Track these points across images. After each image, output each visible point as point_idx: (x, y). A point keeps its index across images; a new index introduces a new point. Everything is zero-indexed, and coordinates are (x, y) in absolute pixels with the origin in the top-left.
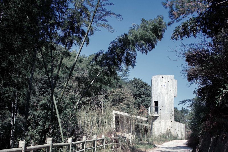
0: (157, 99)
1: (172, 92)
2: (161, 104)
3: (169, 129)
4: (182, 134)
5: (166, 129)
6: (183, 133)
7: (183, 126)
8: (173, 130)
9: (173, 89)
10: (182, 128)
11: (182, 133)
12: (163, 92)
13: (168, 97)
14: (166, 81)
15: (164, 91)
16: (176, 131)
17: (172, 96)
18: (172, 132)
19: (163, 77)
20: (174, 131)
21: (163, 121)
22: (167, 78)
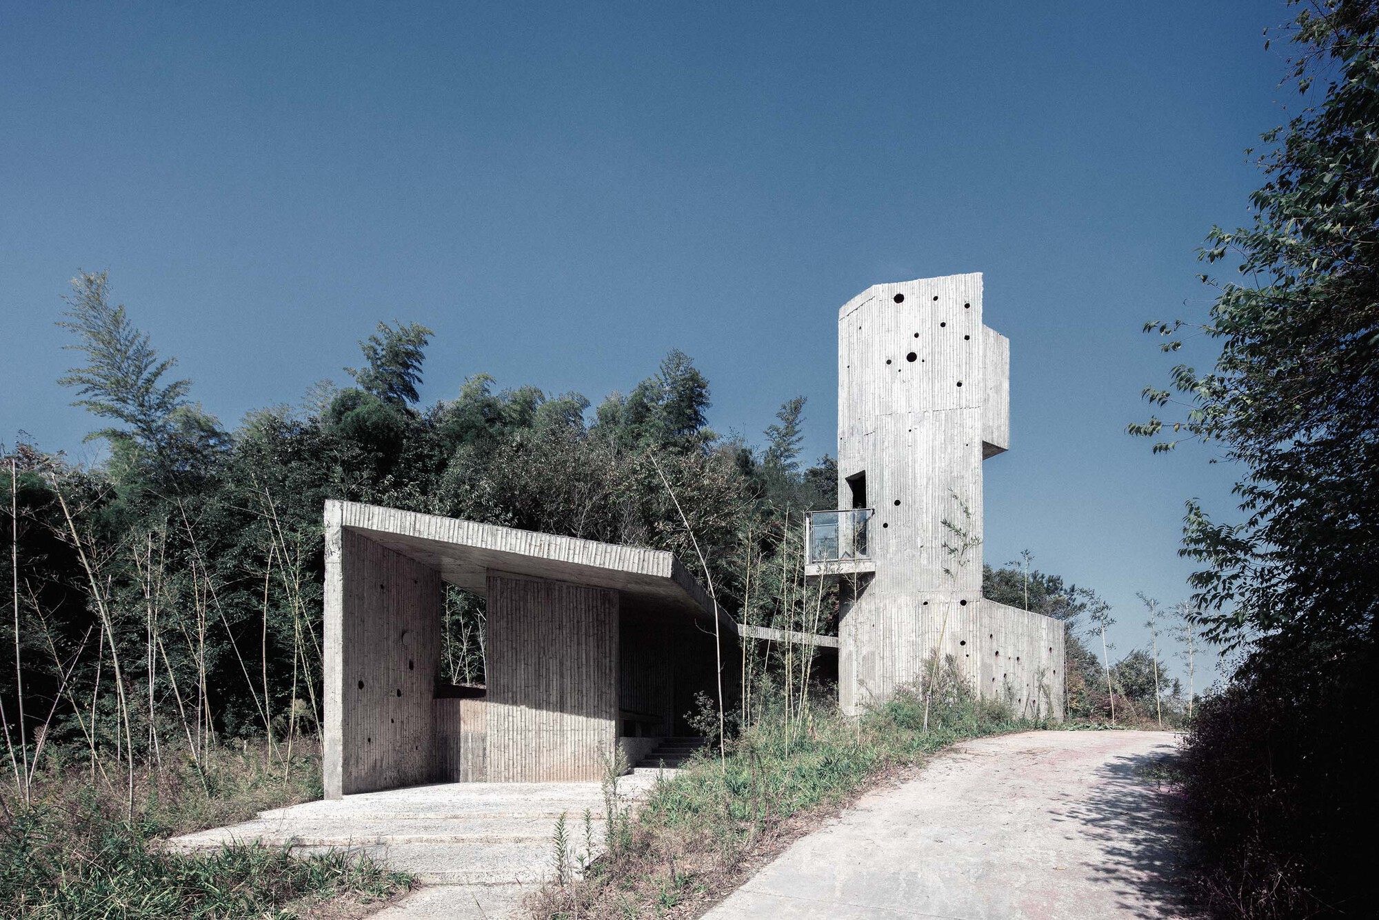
0: (863, 459)
1: (970, 394)
2: (887, 492)
3: (942, 656)
4: (1045, 681)
5: (927, 655)
6: (1049, 674)
7: (1051, 628)
8: (977, 657)
9: (977, 375)
10: (1044, 645)
11: (1043, 674)
12: (900, 405)
13: (941, 437)
14: (923, 321)
15: (908, 400)
16: (1001, 666)
17: (969, 422)
18: (972, 671)
19: (899, 298)
20: (985, 667)
21: (903, 600)
22: (930, 302)
